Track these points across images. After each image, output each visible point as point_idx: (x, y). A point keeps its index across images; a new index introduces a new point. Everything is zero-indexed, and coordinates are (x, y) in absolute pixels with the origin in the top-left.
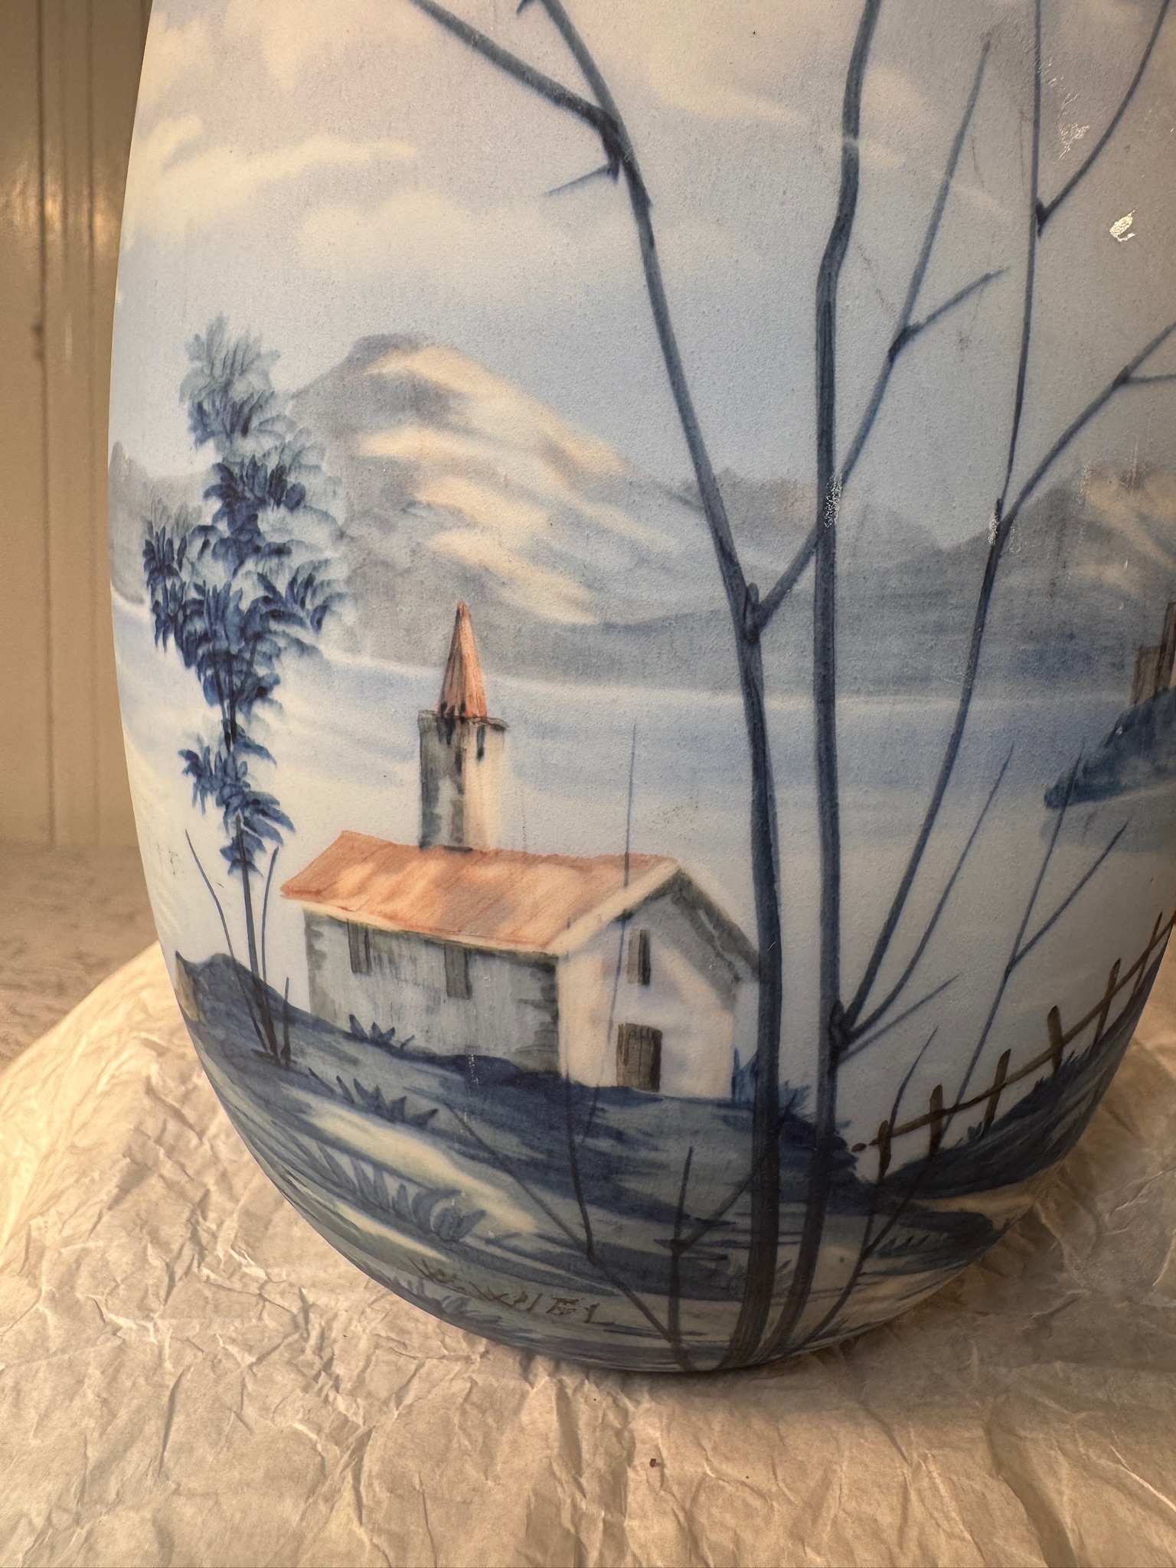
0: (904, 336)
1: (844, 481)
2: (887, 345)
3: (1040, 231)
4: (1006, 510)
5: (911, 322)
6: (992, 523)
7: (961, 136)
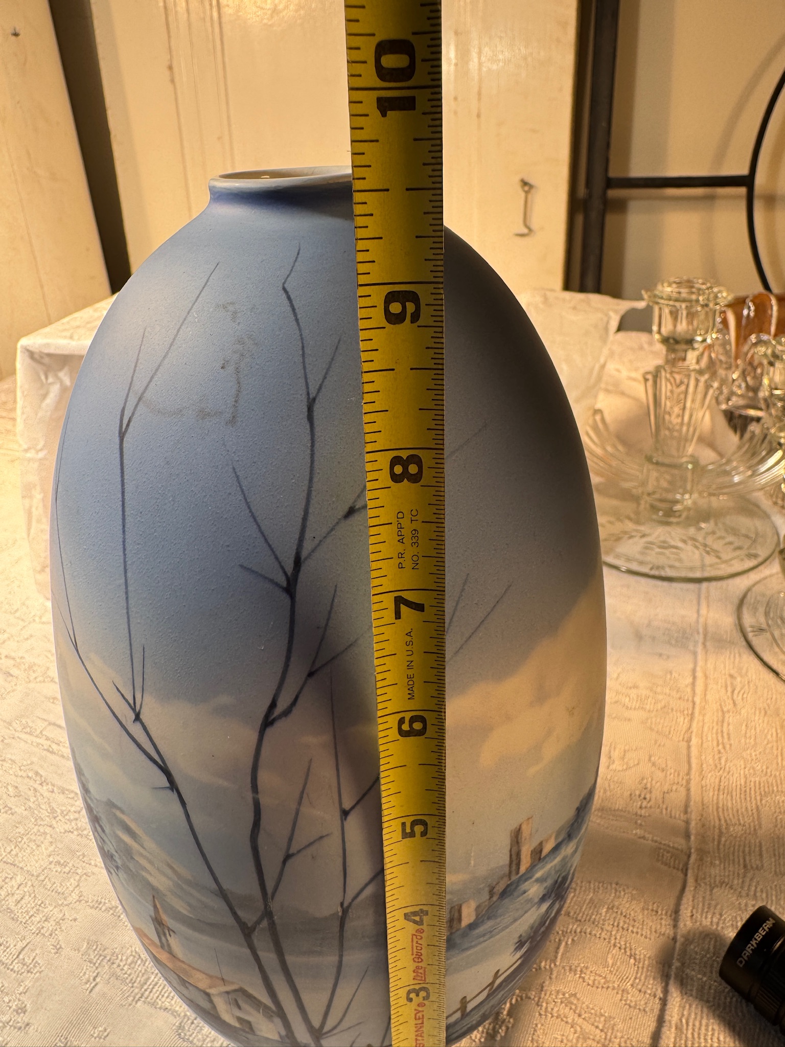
0: (288, 857)
1: (272, 899)
2: (282, 859)
3: (345, 819)
4: (345, 905)
5: (291, 852)
6: (339, 909)
7: (302, 792)
